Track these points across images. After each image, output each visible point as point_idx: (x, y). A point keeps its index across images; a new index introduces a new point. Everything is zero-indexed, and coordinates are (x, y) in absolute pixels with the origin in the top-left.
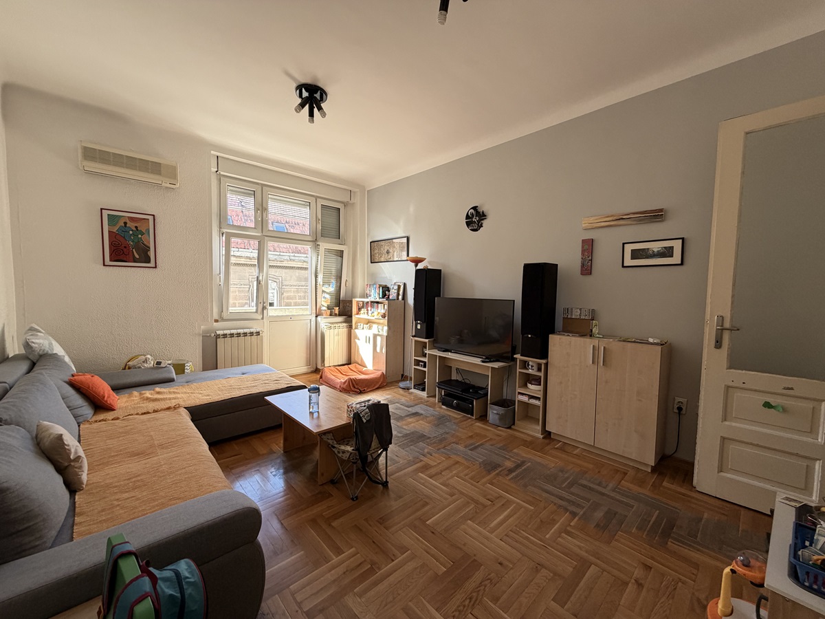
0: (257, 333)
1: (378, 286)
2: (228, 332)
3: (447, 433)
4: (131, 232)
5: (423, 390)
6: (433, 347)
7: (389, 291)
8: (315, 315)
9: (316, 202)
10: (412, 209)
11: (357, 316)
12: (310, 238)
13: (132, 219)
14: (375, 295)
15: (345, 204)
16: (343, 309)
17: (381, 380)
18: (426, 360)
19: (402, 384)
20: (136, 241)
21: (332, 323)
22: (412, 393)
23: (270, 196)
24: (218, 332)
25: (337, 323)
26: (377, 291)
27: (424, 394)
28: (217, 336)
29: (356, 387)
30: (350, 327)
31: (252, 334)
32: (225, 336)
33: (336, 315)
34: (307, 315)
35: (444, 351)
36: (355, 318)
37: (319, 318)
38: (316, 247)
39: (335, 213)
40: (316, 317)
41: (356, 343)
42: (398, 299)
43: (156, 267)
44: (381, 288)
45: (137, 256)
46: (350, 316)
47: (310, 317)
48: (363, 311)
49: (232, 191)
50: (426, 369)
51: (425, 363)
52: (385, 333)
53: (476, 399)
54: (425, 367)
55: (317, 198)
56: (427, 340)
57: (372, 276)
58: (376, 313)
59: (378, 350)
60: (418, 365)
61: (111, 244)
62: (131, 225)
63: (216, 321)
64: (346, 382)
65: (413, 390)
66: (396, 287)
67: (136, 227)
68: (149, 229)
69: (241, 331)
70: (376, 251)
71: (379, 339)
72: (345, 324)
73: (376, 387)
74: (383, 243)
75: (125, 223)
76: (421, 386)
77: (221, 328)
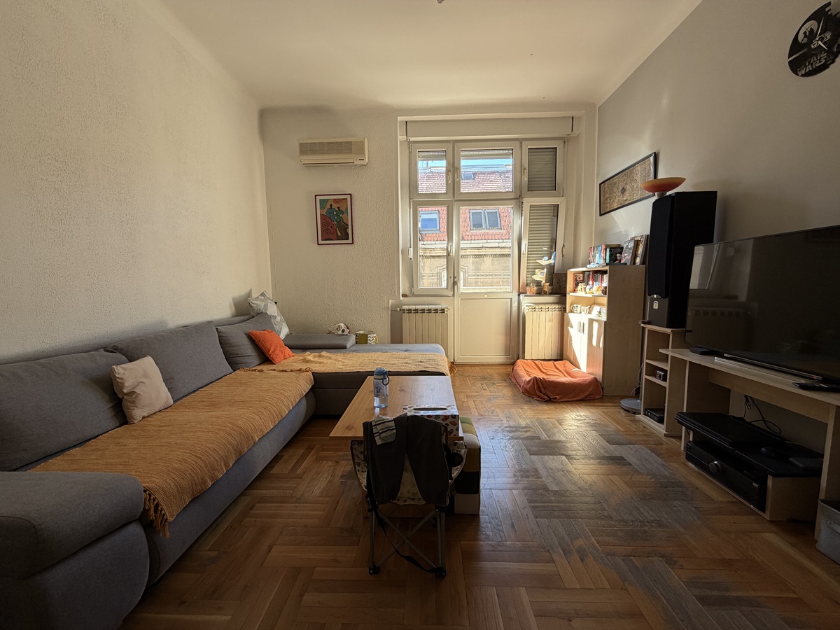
0: (442, 310)
1: (604, 247)
2: (413, 307)
3: (661, 525)
4: (335, 213)
5: (661, 421)
6: (682, 343)
7: (621, 253)
8: (517, 294)
9: (521, 146)
10: (665, 102)
11: (571, 294)
12: (512, 196)
13: (336, 201)
14: (599, 260)
15: (565, 140)
16: (557, 286)
17: (591, 389)
18: (667, 367)
19: (626, 403)
20: (338, 220)
21: (538, 304)
22: (639, 421)
23: (463, 153)
24: (404, 307)
25: (545, 304)
26: (603, 255)
27: (660, 429)
28: (404, 310)
29: (544, 392)
30: (564, 310)
31: (436, 311)
32: (410, 311)
33: (545, 293)
34: (509, 292)
35: (703, 353)
36: (570, 297)
37: (522, 296)
38: (520, 206)
39: (548, 157)
40: (519, 295)
41: (568, 331)
42: (634, 263)
43: (353, 243)
44: (608, 250)
45: (340, 235)
46: (565, 295)
47: (510, 296)
48: (581, 286)
49: (423, 157)
50: (666, 384)
51: (665, 371)
52: (604, 318)
53: (774, 476)
54: (665, 380)
55: (521, 141)
56: (669, 331)
57: (602, 233)
58: (595, 287)
59: (594, 343)
60: (654, 375)
61: (322, 224)
62: (335, 206)
63: (404, 296)
64: (530, 381)
65: (641, 417)
66: (631, 245)
67: (338, 208)
68: (347, 208)
69: (426, 307)
70: (607, 196)
71: (595, 325)
72: (557, 306)
73: (579, 398)
74: (616, 179)
75: (331, 205)
76: (656, 412)
77: (409, 303)
